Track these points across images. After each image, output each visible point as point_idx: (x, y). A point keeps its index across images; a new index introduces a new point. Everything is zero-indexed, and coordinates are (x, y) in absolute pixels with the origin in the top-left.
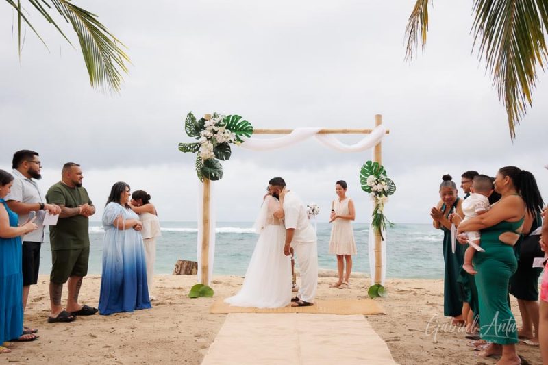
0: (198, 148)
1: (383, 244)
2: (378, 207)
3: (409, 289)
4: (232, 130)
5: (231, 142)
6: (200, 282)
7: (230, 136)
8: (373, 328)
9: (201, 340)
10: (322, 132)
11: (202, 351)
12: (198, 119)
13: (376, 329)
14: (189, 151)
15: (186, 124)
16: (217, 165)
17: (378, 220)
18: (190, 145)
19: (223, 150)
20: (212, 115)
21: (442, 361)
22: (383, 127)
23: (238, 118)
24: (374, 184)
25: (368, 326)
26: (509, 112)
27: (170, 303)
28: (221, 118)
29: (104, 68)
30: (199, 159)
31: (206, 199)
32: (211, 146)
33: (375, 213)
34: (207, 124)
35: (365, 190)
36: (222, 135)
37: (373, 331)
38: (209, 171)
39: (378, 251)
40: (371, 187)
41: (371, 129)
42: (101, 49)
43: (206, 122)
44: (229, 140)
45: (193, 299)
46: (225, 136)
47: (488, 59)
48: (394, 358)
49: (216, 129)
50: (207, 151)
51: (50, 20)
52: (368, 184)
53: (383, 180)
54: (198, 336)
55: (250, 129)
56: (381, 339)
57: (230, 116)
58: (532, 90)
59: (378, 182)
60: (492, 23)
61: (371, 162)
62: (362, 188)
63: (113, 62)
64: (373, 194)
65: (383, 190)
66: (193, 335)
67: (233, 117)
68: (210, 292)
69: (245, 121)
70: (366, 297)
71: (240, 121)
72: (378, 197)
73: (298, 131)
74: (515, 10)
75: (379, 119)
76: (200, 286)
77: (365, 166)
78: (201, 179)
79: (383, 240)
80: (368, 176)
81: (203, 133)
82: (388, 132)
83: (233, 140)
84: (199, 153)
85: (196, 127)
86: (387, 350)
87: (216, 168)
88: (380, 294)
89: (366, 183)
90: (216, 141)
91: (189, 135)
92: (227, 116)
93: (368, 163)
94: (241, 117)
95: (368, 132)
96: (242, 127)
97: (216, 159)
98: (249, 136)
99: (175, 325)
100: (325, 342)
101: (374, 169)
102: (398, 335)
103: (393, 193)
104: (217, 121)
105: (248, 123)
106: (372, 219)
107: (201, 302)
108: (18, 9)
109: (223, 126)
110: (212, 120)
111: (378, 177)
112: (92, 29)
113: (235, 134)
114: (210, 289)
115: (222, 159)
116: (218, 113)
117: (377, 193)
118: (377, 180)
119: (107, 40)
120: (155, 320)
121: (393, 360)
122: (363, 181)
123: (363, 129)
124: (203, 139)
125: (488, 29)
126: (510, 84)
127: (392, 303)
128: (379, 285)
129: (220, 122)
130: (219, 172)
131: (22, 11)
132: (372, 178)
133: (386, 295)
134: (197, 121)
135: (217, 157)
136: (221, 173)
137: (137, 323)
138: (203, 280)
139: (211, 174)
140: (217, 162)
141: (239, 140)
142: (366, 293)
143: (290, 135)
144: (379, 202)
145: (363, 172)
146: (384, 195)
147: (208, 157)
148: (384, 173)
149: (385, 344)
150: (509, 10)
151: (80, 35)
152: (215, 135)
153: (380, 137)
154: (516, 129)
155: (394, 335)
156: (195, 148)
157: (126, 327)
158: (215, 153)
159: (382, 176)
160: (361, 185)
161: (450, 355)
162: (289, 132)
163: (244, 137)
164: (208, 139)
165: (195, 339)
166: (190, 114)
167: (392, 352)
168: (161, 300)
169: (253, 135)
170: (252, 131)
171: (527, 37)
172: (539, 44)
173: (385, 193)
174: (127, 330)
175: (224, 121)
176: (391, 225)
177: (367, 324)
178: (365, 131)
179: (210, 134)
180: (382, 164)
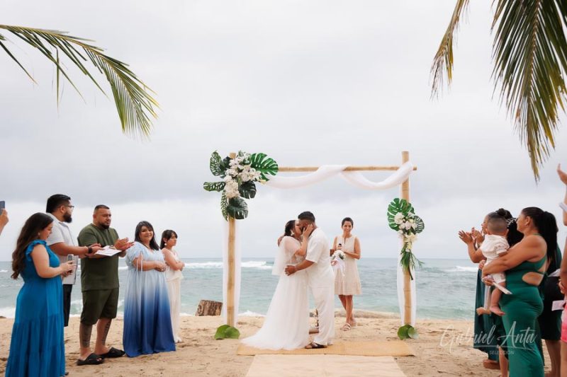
0: (223, 187)
1: (413, 284)
2: (406, 245)
3: (441, 331)
4: (257, 169)
5: (256, 180)
6: (225, 323)
7: (256, 174)
8: (402, 370)
10: (348, 169)
12: (223, 157)
13: (405, 371)
14: (214, 189)
15: (211, 163)
16: (242, 204)
17: (407, 258)
18: (215, 184)
19: (248, 188)
20: (237, 154)
22: (410, 164)
23: (263, 156)
24: (401, 221)
25: (398, 367)
26: (532, 150)
27: (196, 345)
28: (246, 157)
30: (224, 198)
31: (232, 239)
32: (236, 185)
33: (404, 252)
34: (232, 162)
35: (393, 228)
36: (247, 173)
38: (234, 210)
39: (407, 290)
40: (399, 225)
41: (398, 166)
42: (130, 94)
43: (231, 161)
44: (254, 178)
45: (219, 341)
46: (251, 174)
49: (241, 167)
50: (232, 189)
51: (86, 72)
52: (396, 222)
53: (411, 218)
55: (275, 167)
57: (255, 154)
59: (406, 219)
61: (398, 199)
62: (390, 225)
63: (143, 108)
64: (402, 232)
65: (412, 227)
67: (258, 155)
68: (236, 333)
69: (269, 159)
70: (395, 338)
71: (265, 159)
72: (406, 236)
73: (323, 169)
75: (406, 156)
76: (227, 326)
77: (392, 204)
78: (226, 218)
79: (412, 279)
80: (395, 213)
81: (228, 171)
82: (415, 169)
83: (258, 179)
84: (224, 191)
85: (221, 166)
87: (241, 207)
88: (410, 336)
89: (393, 221)
90: (241, 179)
91: (214, 174)
92: (252, 154)
93: (396, 200)
94: (266, 156)
95: (396, 169)
96: (268, 165)
97: (241, 198)
98: (275, 175)
99: (202, 367)
101: (401, 207)
103: (421, 231)
104: (241, 159)
105: (272, 161)
106: (400, 257)
107: (227, 343)
108: (57, 63)
109: (248, 164)
110: (237, 159)
111: (406, 215)
112: (123, 77)
113: (260, 172)
114: (236, 330)
115: (247, 197)
116: (243, 152)
117: (405, 231)
118: (405, 218)
120: (181, 361)
122: (391, 219)
123: (390, 166)
124: (228, 178)
127: (422, 345)
128: (409, 326)
129: (244, 160)
130: (244, 211)
131: (60, 64)
132: (399, 215)
133: (417, 337)
134: (222, 160)
135: (242, 196)
136: (246, 212)
137: (164, 365)
138: (229, 321)
139: (237, 213)
140: (243, 200)
141: (264, 178)
142: (396, 335)
143: (315, 173)
144: (408, 241)
145: (390, 209)
146: (412, 233)
147: (233, 196)
148: (412, 211)
151: (113, 85)
152: (240, 174)
153: (407, 175)
156: (220, 187)
157: (154, 369)
158: (240, 192)
159: (409, 213)
160: (388, 223)
162: (315, 169)
163: (269, 176)
164: (233, 178)
166: (215, 153)
168: (186, 342)
169: (278, 173)
170: (277, 169)
172: (560, 88)
173: (413, 231)
175: (249, 159)
176: (420, 263)
177: (396, 365)
178: (392, 169)
179: (235, 173)
180: (410, 201)
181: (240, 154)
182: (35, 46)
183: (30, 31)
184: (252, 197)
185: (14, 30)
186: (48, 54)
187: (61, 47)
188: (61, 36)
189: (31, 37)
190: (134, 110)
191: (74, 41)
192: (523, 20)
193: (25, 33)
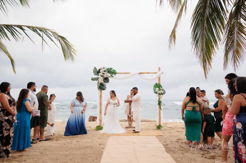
0: (98, 79)
1: (162, 111)
2: (159, 99)
4: (109, 73)
5: (109, 77)
7: (109, 75)
8: (159, 141)
9: (101, 146)
10: (140, 73)
11: (102, 150)
12: (98, 69)
13: (160, 141)
14: (95, 80)
15: (94, 71)
17: (160, 103)
18: (95, 78)
19: (106, 80)
20: (103, 68)
21: (182, 152)
22: (161, 72)
24: (158, 91)
26: (205, 71)
28: (106, 69)
29: (69, 55)
30: (98, 82)
31: (101, 97)
32: (102, 78)
33: (159, 101)
34: (101, 71)
35: (155, 93)
37: (159, 142)
38: (101, 87)
39: (160, 113)
42: (68, 49)
44: (108, 76)
45: (97, 131)
46: (107, 75)
47: (197, 54)
48: (167, 151)
49: (104, 73)
50: (101, 80)
51: (52, 41)
52: (156, 91)
54: (100, 144)
56: (162, 145)
58: (211, 63)
59: (159, 90)
60: (197, 43)
61: (157, 83)
62: (154, 92)
63: (72, 53)
66: (98, 144)
67: (110, 68)
69: (114, 70)
70: (156, 129)
71: (112, 70)
72: (160, 95)
73: (132, 73)
74: (204, 38)
75: (159, 68)
76: (99, 126)
77: (155, 85)
78: (99, 90)
81: (100, 74)
82: (162, 73)
84: (98, 81)
85: (97, 72)
86: (164, 149)
87: (104, 86)
88: (160, 128)
90: (104, 77)
91: (95, 75)
92: (108, 68)
93: (156, 84)
94: (112, 68)
95: (156, 73)
96: (113, 72)
99: (92, 141)
100: (144, 146)
101: (158, 86)
102: (167, 143)
103: (164, 94)
104: (104, 70)
105: (115, 71)
106: (158, 103)
108: (42, 38)
109: (106, 71)
110: (103, 70)
111: (160, 89)
112: (65, 42)
114: (102, 127)
115: (106, 83)
116: (105, 67)
117: (159, 94)
119: (70, 46)
120: (85, 138)
121: (166, 152)
122: (154, 90)
125: (196, 44)
126: (204, 61)
127: (165, 131)
128: (160, 125)
129: (105, 70)
131: (44, 38)
132: (157, 89)
133: (162, 129)
134: (97, 70)
135: (104, 82)
136: (106, 88)
137: (79, 140)
138: (100, 124)
139: (103, 88)
140: (104, 84)
141: (112, 76)
143: (129, 74)
144: (160, 97)
145: (154, 87)
147: (101, 82)
148: (162, 87)
149: (163, 147)
150: (202, 38)
151: (61, 45)
152: (104, 75)
153: (160, 75)
154: (207, 76)
155: (166, 143)
156: (97, 79)
157: (76, 141)
158: (104, 81)
159: (161, 88)
160: (153, 91)
161: (185, 150)
162: (129, 73)
163: (113, 75)
164: (101, 76)
165: (100, 145)
167: (166, 149)
169: (116, 75)
170: (116, 73)
171: (209, 46)
172: (212, 49)
173: (162, 94)
174: (76, 142)
176: (164, 105)
177: (157, 139)
178: (155, 73)
179: (102, 74)
180: (161, 84)
181: (104, 68)
182: (35, 32)
183: (34, 27)
184: (108, 82)
185: (28, 27)
186: (40, 35)
187: (44, 32)
188: (44, 29)
189: (34, 29)
190: (69, 53)
191: (48, 31)
192: (200, 26)
193: (32, 28)
